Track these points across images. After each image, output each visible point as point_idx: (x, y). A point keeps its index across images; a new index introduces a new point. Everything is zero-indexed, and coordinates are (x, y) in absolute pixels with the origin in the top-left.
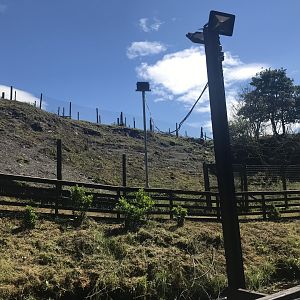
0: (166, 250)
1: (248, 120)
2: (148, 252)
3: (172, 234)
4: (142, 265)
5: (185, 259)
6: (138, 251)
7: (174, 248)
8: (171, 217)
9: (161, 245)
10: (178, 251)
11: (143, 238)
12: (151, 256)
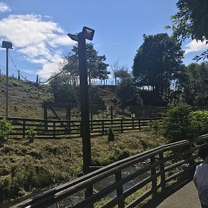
0: (23, 157)
1: (69, 74)
2: (11, 159)
3: (27, 147)
4: (8, 168)
5: (36, 162)
6: (4, 159)
7: (28, 156)
8: (24, 136)
9: (20, 154)
10: (31, 158)
11: (7, 151)
12: (13, 162)
